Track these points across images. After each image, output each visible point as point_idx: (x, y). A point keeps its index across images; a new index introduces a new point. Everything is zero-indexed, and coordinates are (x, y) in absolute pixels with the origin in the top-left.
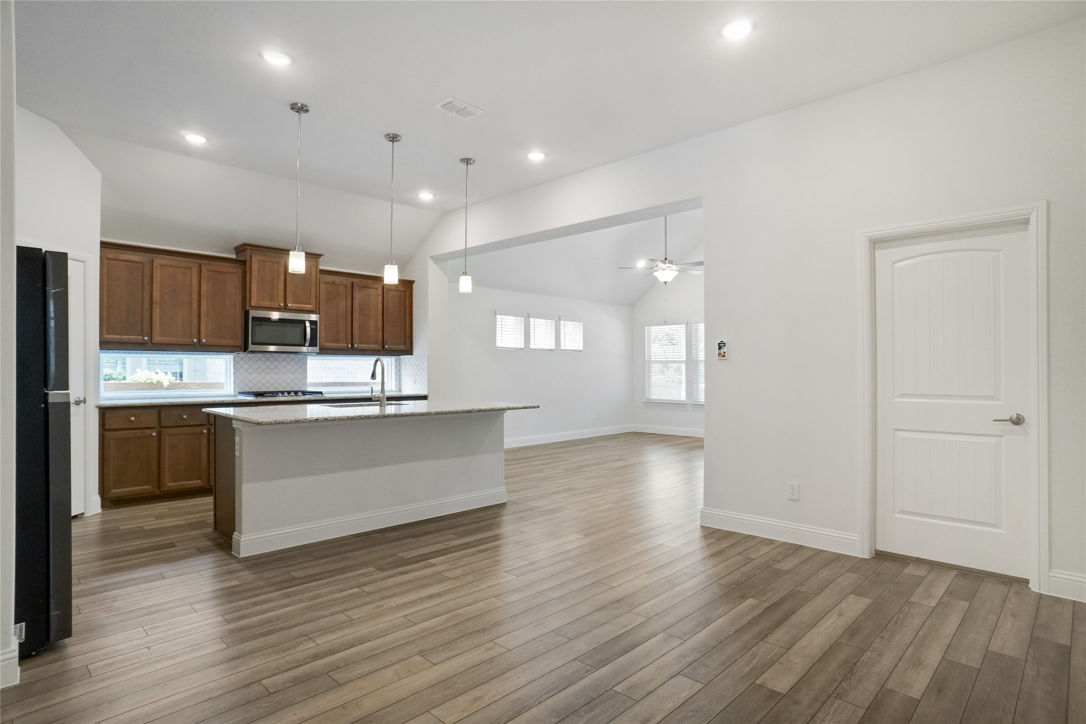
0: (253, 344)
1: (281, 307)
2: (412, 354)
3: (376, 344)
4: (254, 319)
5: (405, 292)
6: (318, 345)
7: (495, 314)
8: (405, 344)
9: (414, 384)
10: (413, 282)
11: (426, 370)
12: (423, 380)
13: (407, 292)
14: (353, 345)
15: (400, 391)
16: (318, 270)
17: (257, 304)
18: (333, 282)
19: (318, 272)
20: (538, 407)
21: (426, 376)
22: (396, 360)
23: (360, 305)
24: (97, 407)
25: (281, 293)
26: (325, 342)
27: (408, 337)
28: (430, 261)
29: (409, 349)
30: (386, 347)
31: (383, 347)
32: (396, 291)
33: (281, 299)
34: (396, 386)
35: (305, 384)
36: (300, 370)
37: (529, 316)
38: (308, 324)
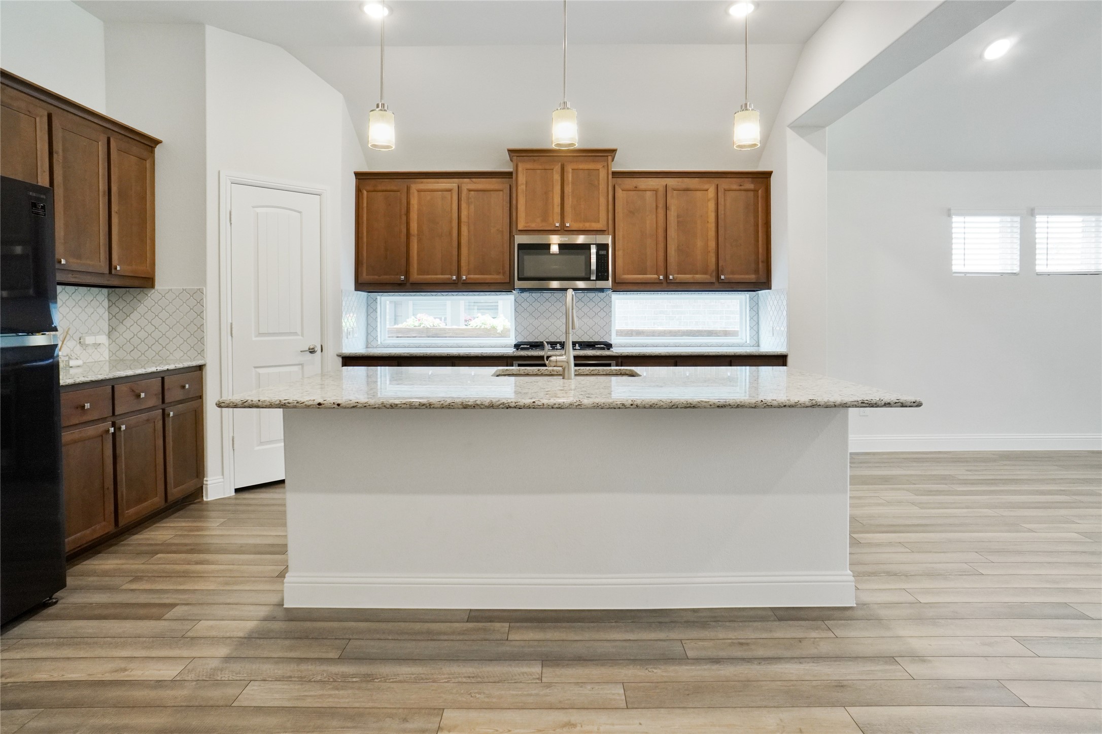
0: (519, 279)
1: (557, 229)
2: (770, 288)
3: (705, 273)
4: (522, 247)
5: (755, 191)
6: (610, 278)
7: (949, 214)
8: (756, 271)
9: (772, 335)
10: (769, 174)
11: (785, 313)
12: (782, 329)
13: (760, 191)
14: (666, 277)
15: (758, 346)
16: (610, 173)
17: (526, 227)
18: (636, 187)
19: (610, 176)
20: (919, 405)
21: (785, 324)
22: (751, 299)
23: (678, 216)
24: (338, 356)
25: (557, 209)
26: (624, 274)
27: (762, 262)
28: (790, 134)
29: (763, 280)
30: (722, 277)
31: (718, 277)
32: (740, 190)
33: (557, 217)
34: (751, 338)
35: (609, 333)
36: (602, 314)
37: (1032, 213)
38: (593, 250)
